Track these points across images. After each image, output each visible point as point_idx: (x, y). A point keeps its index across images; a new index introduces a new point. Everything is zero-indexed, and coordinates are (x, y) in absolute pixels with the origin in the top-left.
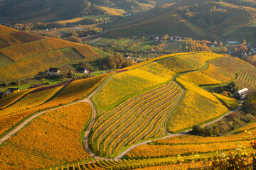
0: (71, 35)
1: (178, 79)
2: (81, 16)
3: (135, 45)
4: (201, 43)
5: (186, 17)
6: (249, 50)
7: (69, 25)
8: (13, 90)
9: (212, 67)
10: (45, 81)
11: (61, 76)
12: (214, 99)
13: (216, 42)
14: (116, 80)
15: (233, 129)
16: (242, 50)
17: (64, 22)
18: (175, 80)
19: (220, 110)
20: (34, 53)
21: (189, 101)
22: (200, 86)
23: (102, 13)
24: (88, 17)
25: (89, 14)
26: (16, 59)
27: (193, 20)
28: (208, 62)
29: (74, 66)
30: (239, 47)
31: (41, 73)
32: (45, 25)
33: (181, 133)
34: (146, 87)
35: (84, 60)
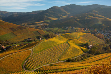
0: (39, 27)
1: (68, 42)
2: (43, 20)
3: (59, 30)
4: (82, 29)
5: (77, 21)
6: (97, 32)
7: (39, 23)
8: (14, 45)
9: (81, 38)
10: (26, 42)
11: (32, 40)
12: (80, 49)
13: (86, 29)
14: (44, 42)
15: (83, 59)
16: (95, 32)
17: (37, 23)
18: (67, 42)
19: (81, 53)
20: (24, 33)
21: (70, 49)
22: (76, 44)
23: (50, 19)
24: (46, 21)
25: (46, 20)
26: (17, 35)
27: (79, 22)
28: (80, 36)
29: (37, 37)
30: (94, 31)
31: (25, 40)
32: (31, 23)
33: (63, 61)
34: (55, 45)
35: (40, 35)
